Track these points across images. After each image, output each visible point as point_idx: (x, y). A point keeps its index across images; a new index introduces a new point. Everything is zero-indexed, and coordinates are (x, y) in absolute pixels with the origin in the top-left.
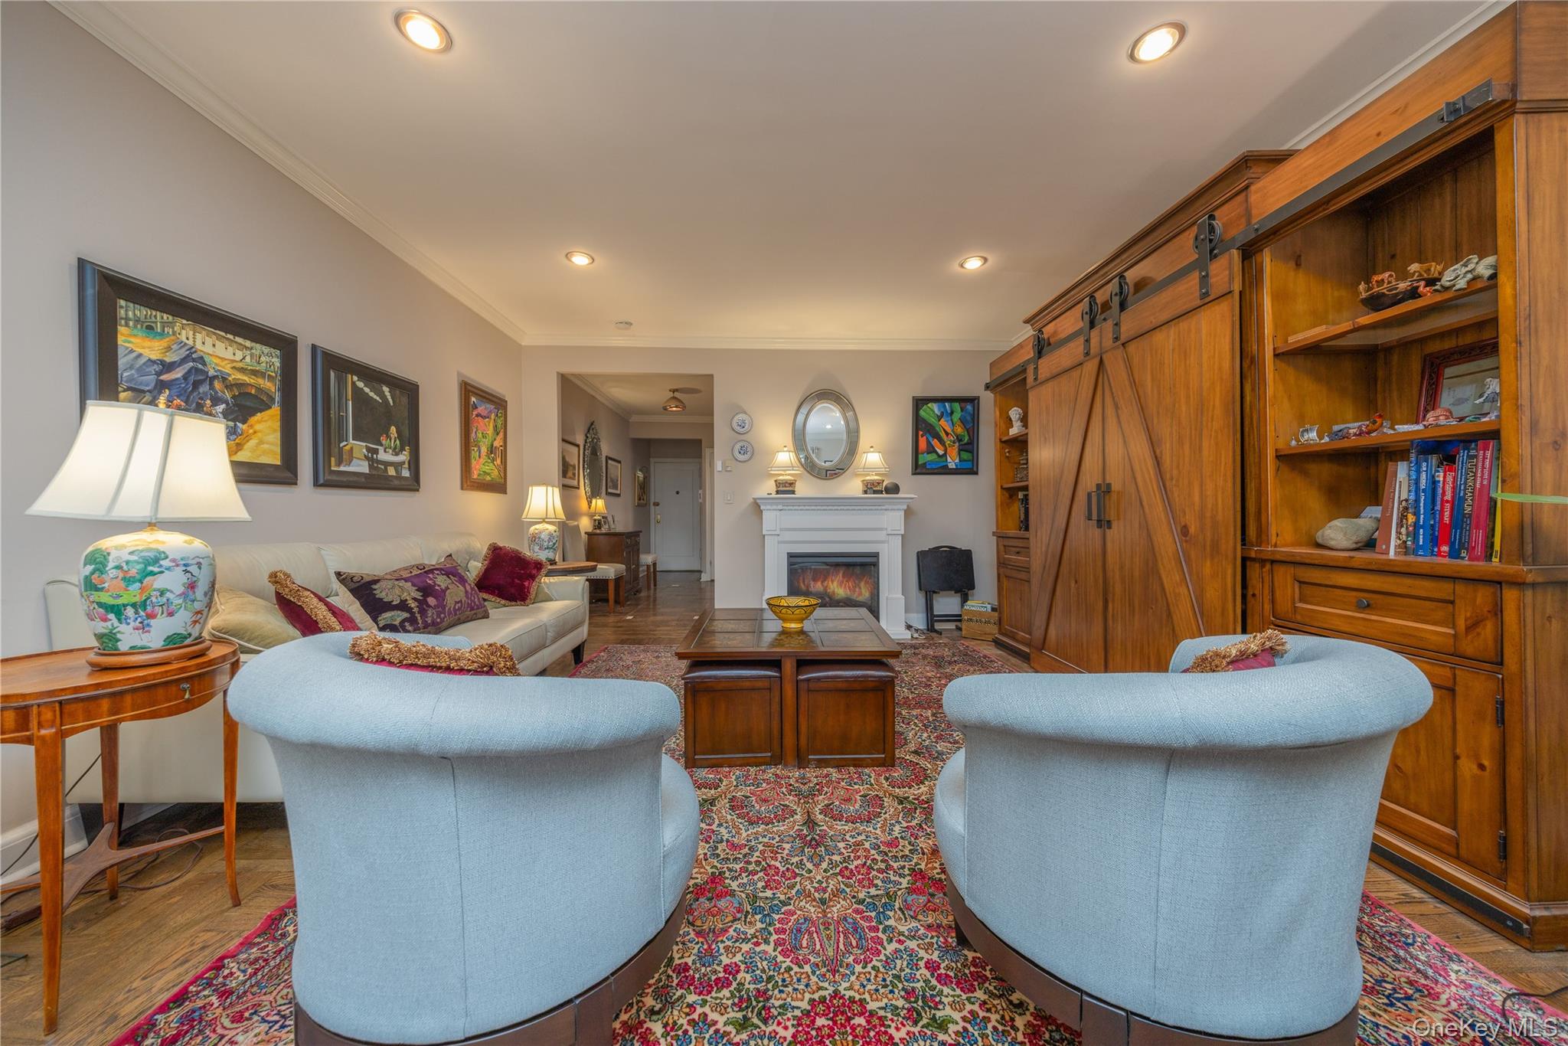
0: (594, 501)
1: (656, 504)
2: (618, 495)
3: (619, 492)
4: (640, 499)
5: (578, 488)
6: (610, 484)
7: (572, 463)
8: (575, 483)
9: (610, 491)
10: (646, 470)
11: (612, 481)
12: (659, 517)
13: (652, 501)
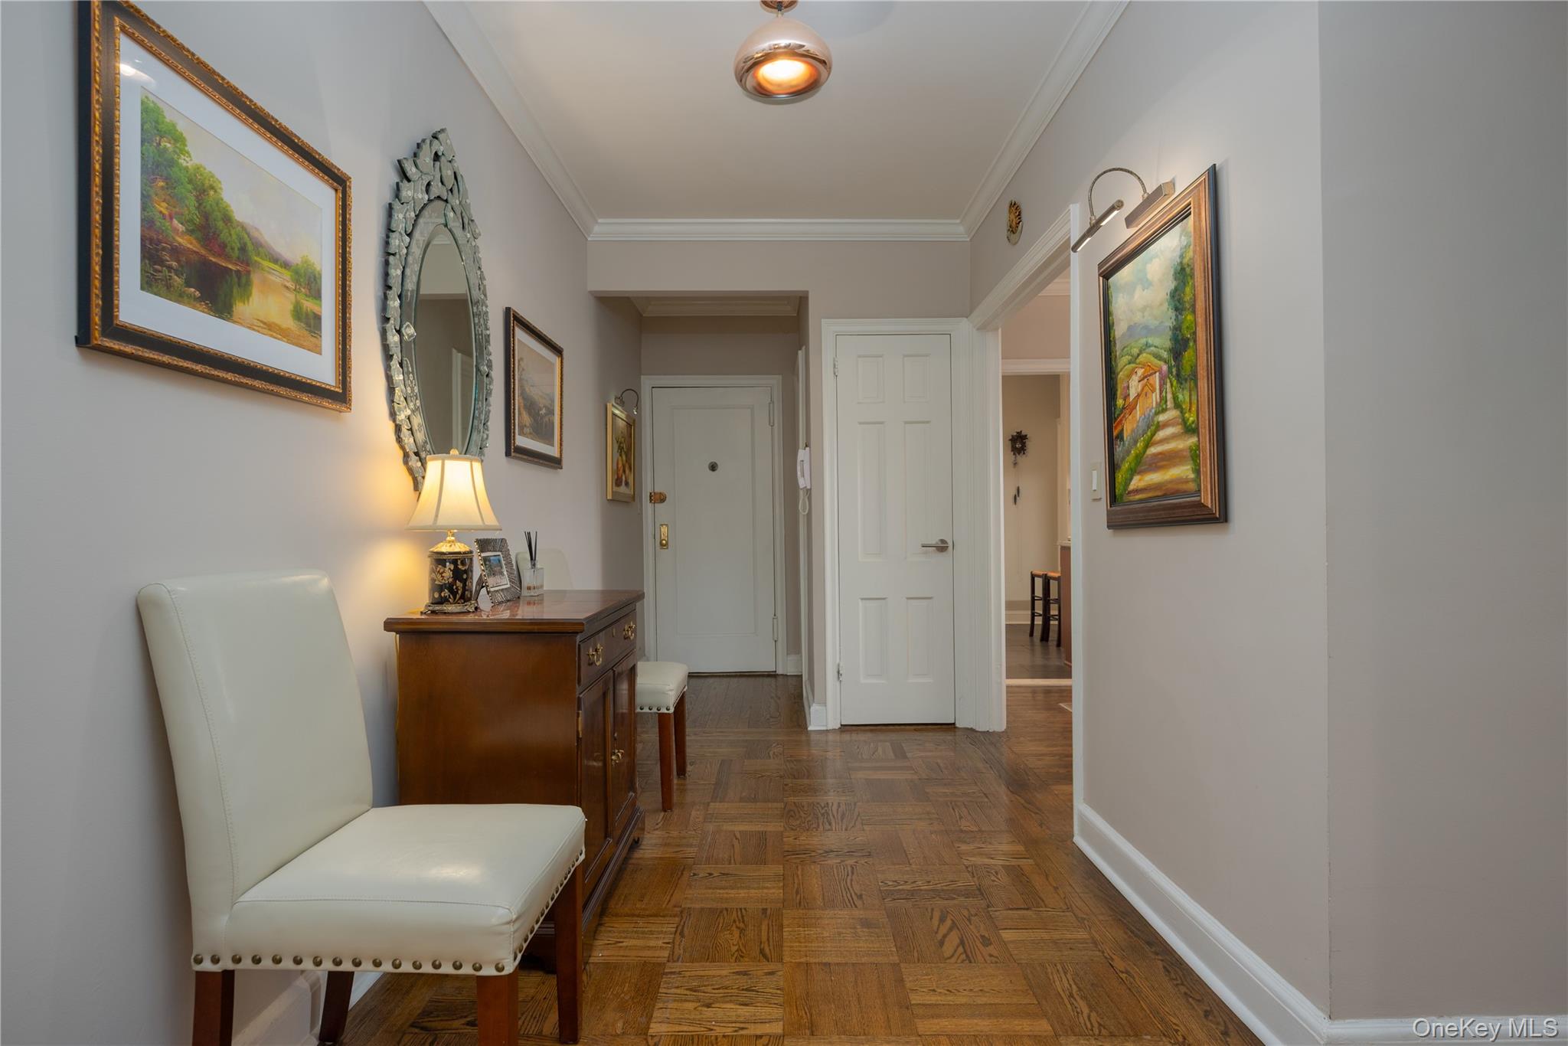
0: (433, 466)
1: (658, 498)
2: (555, 463)
3: (553, 451)
4: (618, 482)
5: (340, 396)
6: (521, 417)
7: (293, 254)
8: (321, 369)
9: (521, 441)
10: (630, 396)
11: (531, 406)
12: (664, 529)
13: (647, 489)
